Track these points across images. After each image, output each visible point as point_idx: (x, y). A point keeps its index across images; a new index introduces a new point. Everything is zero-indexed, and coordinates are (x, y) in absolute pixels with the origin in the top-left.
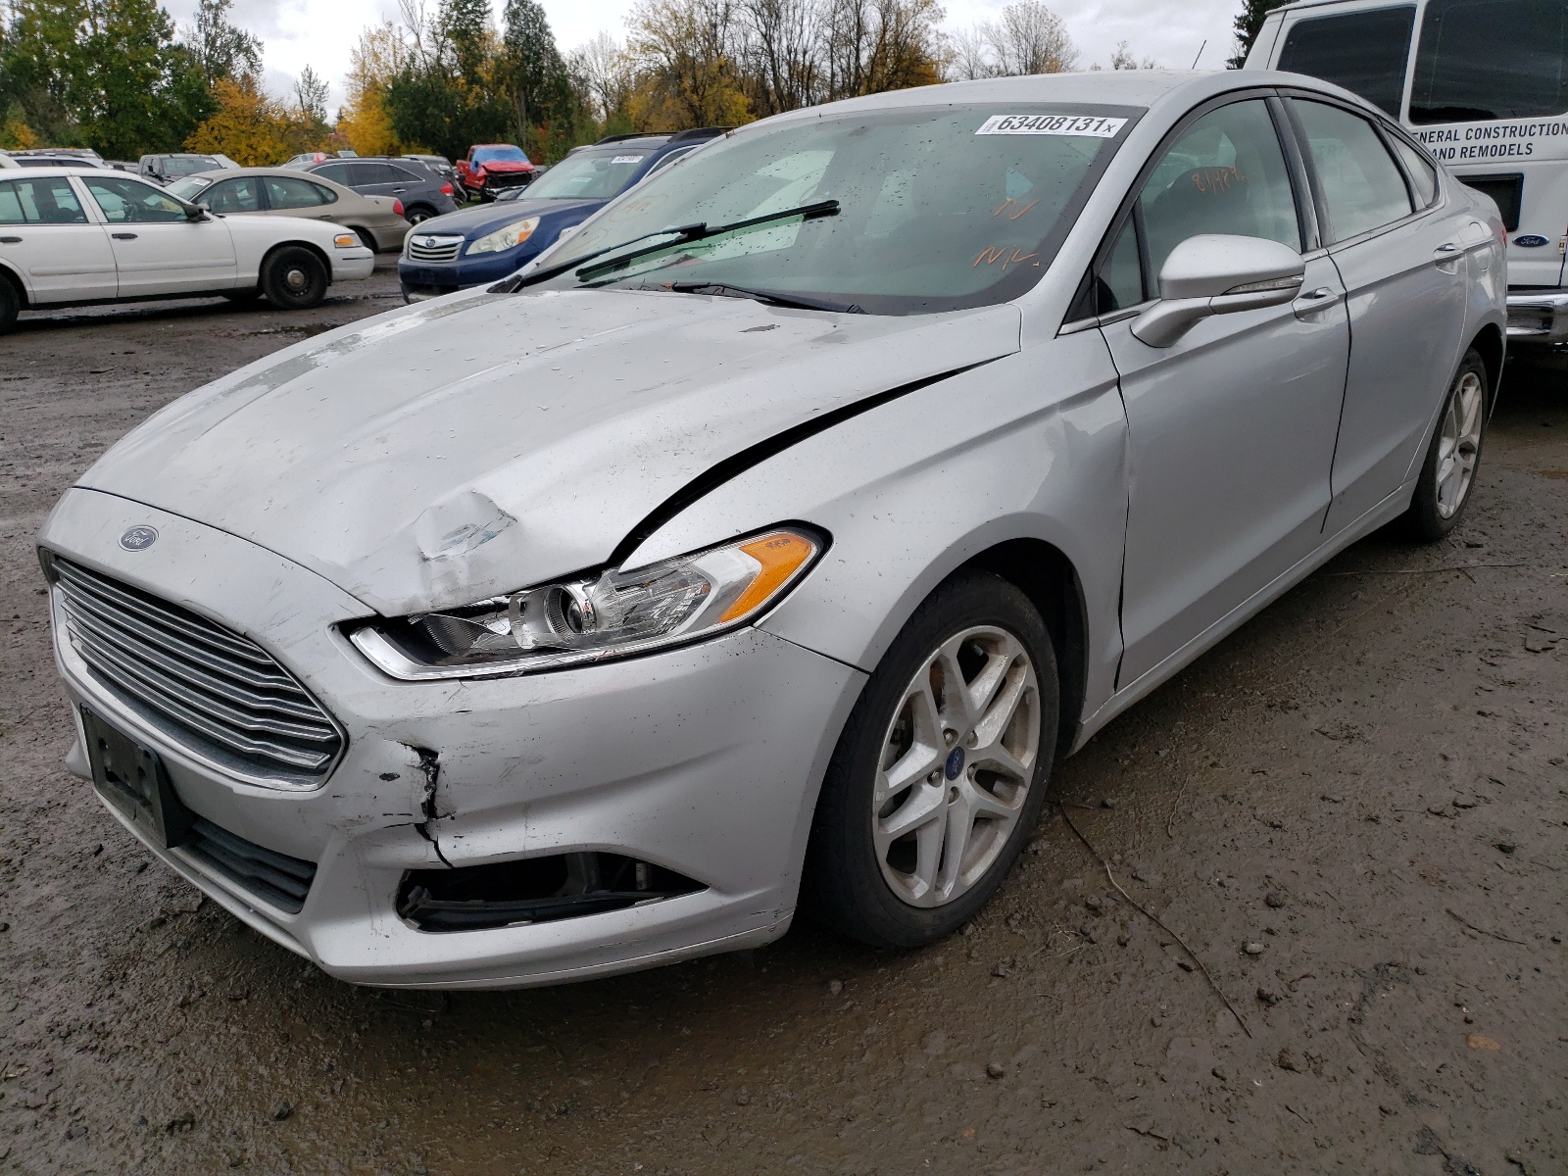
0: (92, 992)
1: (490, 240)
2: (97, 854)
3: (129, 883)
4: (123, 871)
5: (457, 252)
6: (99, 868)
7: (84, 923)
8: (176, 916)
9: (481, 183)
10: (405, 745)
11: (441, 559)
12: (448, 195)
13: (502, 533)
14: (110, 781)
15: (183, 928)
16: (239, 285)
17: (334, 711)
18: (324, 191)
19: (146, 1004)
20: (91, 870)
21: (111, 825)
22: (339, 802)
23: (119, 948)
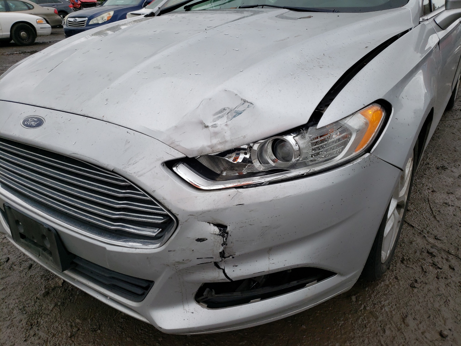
0: (24, 333)
1: (97, 19)
2: (7, 261)
3: (26, 274)
4: (21, 269)
5: (85, 24)
6: (10, 269)
7: (10, 297)
8: (53, 289)
9: (79, 6)
10: (209, 223)
11: (215, 126)
12: (71, 8)
13: (245, 111)
14: (22, 238)
15: (58, 295)
16: (3, 37)
17: (170, 208)
18: (29, 5)
19: (52, 337)
20: (7, 269)
21: (10, 247)
22: (172, 254)
23: (30, 308)
